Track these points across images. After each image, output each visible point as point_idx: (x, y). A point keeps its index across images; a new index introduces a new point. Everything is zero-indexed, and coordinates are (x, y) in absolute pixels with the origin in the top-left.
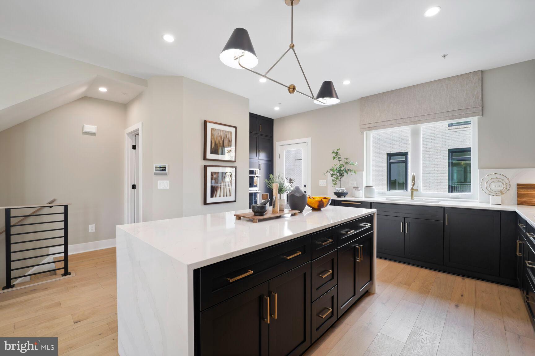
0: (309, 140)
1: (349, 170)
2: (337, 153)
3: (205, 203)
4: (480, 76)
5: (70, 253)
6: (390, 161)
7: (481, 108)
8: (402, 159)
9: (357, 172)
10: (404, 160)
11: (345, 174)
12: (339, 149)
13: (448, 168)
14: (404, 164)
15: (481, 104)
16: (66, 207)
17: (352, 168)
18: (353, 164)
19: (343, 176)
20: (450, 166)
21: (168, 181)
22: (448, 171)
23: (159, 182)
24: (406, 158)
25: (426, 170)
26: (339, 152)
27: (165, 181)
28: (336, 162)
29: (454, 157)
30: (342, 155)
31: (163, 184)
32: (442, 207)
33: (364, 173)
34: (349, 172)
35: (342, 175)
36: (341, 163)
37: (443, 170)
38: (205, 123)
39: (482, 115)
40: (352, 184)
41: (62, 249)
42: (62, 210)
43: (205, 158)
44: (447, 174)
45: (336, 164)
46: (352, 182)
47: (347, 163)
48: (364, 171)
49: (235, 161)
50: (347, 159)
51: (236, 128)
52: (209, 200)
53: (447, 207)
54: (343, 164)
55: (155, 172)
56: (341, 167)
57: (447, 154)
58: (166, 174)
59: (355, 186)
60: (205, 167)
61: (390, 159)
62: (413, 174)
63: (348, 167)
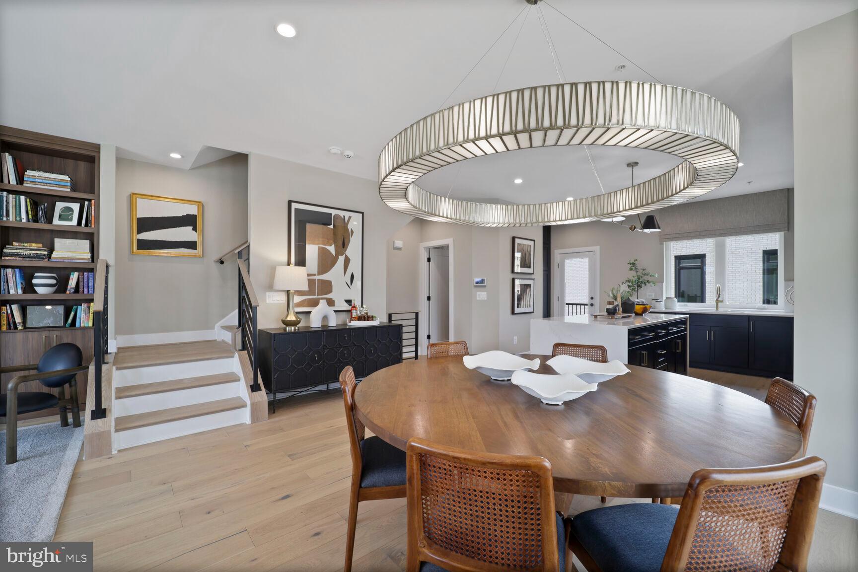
0: (597, 249)
1: (648, 282)
2: (634, 264)
3: (513, 313)
4: (786, 194)
5: (419, 354)
6: (679, 266)
7: (786, 224)
8: (698, 263)
9: (656, 283)
10: (700, 264)
11: (643, 285)
12: (636, 260)
13: (762, 276)
14: (699, 270)
15: (786, 221)
16: (417, 314)
17: (650, 279)
18: (653, 276)
19: (641, 288)
20: (766, 273)
21: (486, 293)
22: (762, 280)
23: (478, 293)
24: (703, 263)
25: (731, 278)
26: (636, 262)
27: (483, 293)
28: (633, 273)
29: (771, 261)
30: (640, 266)
31: (481, 295)
32: (747, 316)
33: (664, 284)
34: (647, 284)
35: (639, 286)
36: (638, 274)
37: (756, 278)
38: (514, 239)
39: (788, 230)
40: (649, 296)
41: (413, 349)
42: (414, 316)
43: (513, 271)
44: (762, 284)
45: (632, 275)
46: (650, 294)
47: (645, 274)
48: (663, 282)
49: (533, 274)
50: (644, 270)
51: (534, 241)
52: (517, 310)
53: (752, 316)
54: (641, 275)
55: (475, 284)
56: (639, 279)
57: (762, 257)
58: (485, 286)
59: (653, 297)
60: (513, 280)
61: (679, 264)
62: (718, 285)
63: (646, 278)
